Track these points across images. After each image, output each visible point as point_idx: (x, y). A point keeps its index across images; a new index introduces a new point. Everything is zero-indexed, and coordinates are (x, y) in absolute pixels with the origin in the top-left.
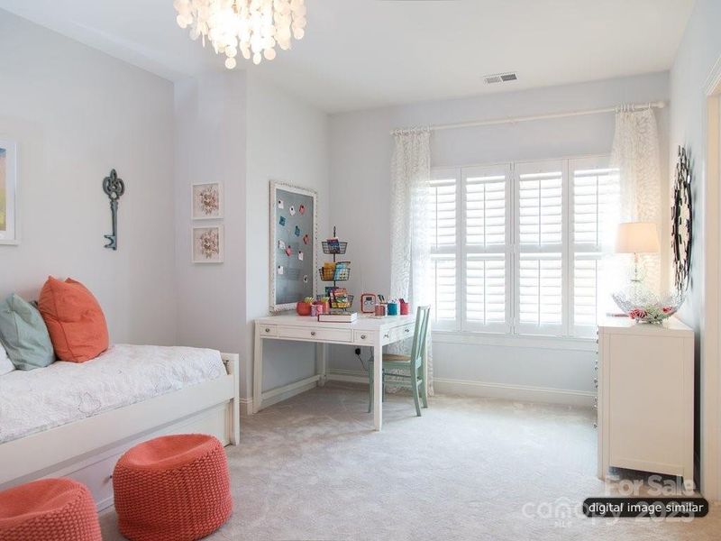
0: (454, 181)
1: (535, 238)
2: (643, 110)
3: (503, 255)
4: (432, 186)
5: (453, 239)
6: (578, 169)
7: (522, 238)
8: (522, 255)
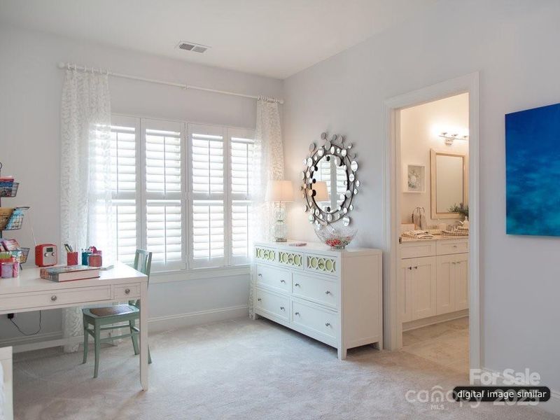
0: (133, 129)
1: (206, 187)
2: (272, 102)
3: (179, 201)
4: (113, 131)
5: (133, 185)
6: (234, 137)
7: (195, 187)
8: (195, 201)
